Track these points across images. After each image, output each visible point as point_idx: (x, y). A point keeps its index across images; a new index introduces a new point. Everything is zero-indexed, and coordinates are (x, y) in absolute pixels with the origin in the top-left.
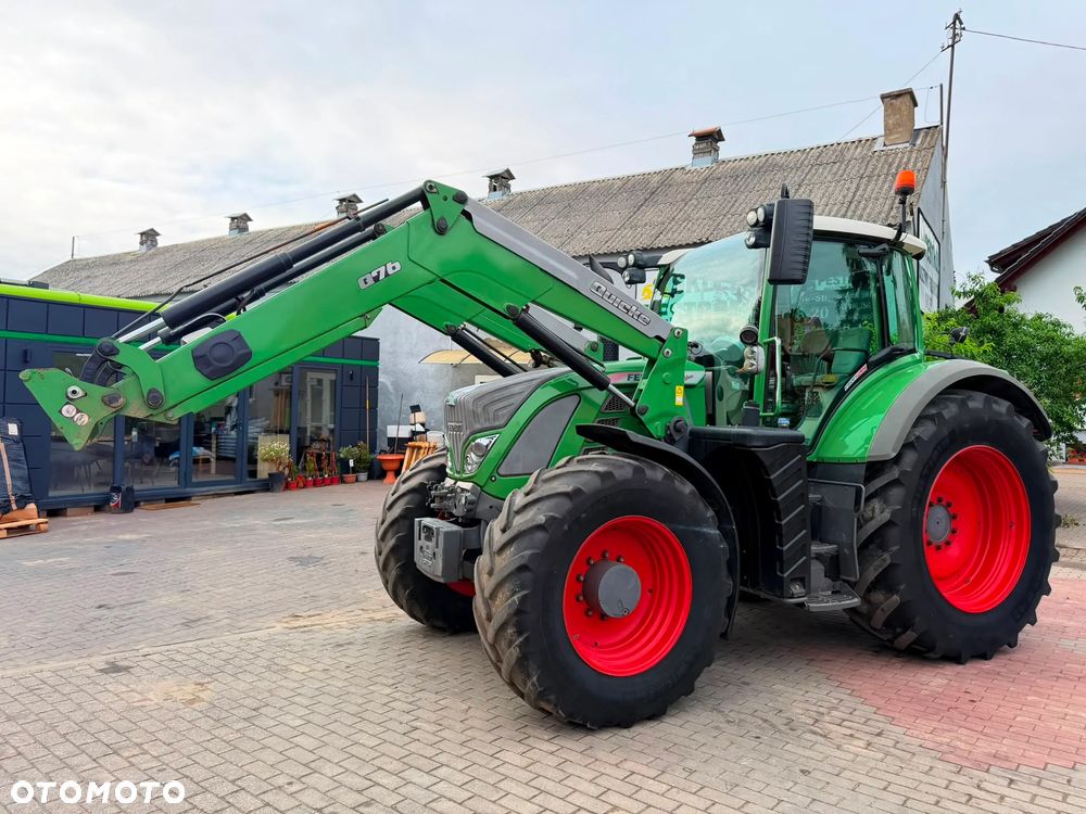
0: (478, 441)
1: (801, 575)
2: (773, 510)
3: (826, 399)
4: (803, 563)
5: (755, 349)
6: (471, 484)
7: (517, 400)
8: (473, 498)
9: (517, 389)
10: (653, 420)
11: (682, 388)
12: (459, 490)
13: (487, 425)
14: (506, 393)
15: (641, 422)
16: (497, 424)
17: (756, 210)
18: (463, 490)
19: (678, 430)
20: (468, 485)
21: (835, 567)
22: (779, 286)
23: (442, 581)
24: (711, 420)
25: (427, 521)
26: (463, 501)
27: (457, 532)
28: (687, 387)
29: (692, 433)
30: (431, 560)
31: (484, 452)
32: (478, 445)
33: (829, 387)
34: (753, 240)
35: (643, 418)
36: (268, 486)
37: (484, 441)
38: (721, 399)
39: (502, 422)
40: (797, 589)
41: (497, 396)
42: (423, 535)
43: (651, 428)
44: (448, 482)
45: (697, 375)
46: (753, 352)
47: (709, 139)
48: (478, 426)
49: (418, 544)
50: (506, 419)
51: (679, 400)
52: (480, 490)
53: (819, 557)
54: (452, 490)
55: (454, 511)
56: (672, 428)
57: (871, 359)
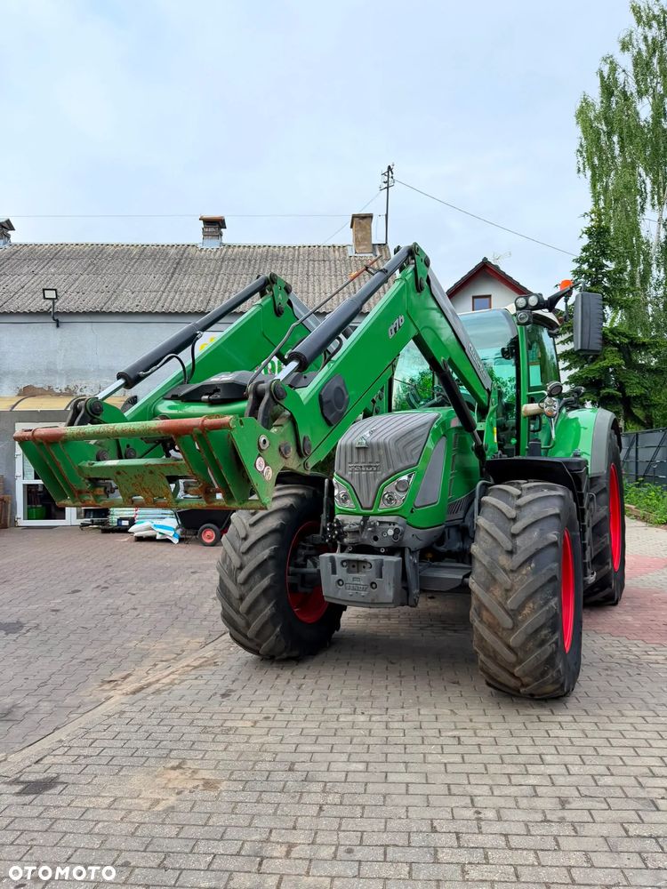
0: (402, 478)
6: (396, 517)
7: (421, 441)
9: (418, 432)
11: (496, 428)
13: (407, 464)
20: (390, 518)
31: (406, 487)
32: (403, 482)
37: (405, 478)
41: (409, 438)
42: (342, 567)
47: (216, 225)
48: (401, 466)
50: (418, 457)
52: (405, 521)
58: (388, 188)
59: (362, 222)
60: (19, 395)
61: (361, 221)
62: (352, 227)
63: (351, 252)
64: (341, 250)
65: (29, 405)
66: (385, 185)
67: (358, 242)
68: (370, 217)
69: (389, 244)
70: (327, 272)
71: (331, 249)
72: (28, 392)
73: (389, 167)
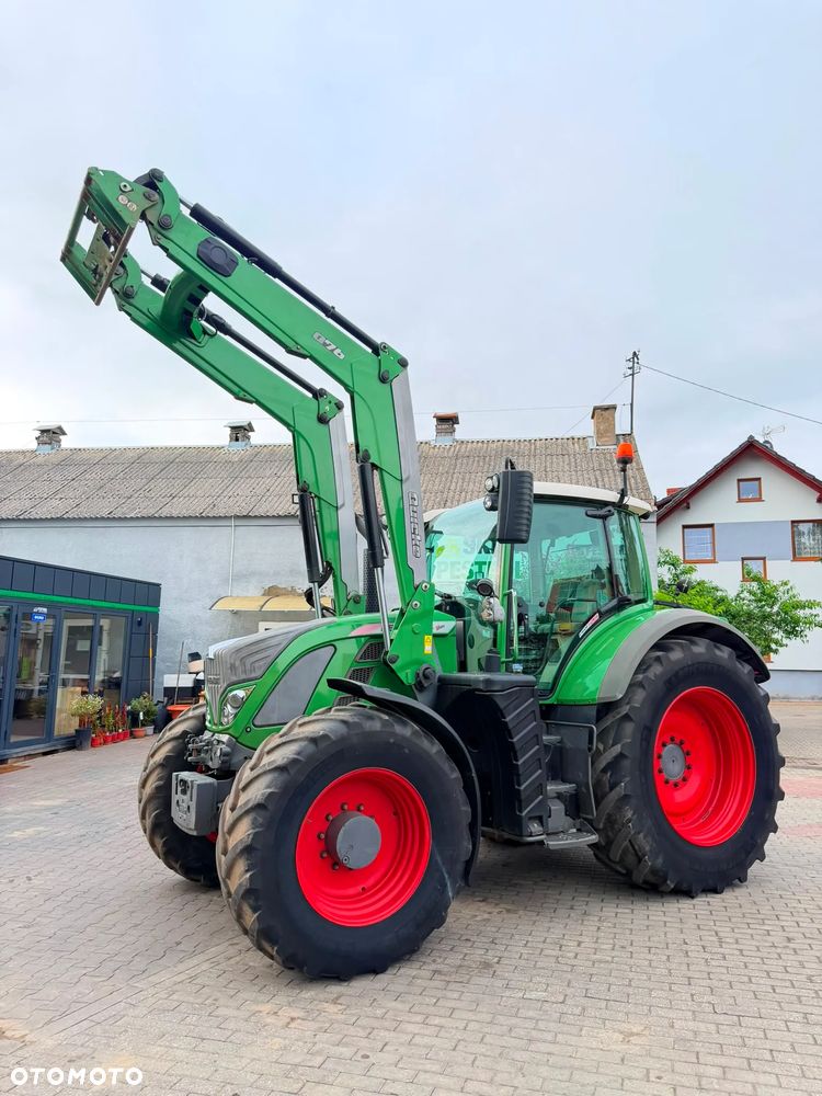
0: (234, 692)
1: (538, 814)
2: (510, 751)
3: (564, 645)
4: (540, 802)
5: (492, 600)
6: (228, 736)
7: (273, 652)
8: (228, 749)
9: (274, 642)
10: (403, 668)
11: (431, 637)
12: (215, 742)
13: (243, 677)
14: (263, 645)
15: (392, 671)
16: (253, 675)
17: (492, 478)
18: (219, 742)
19: (426, 677)
20: (225, 738)
21: (575, 806)
22: (516, 545)
23: (195, 833)
24: (463, 667)
25: (185, 775)
26: (218, 754)
27: (211, 784)
28: (435, 636)
29: (441, 680)
30: (185, 816)
31: (240, 704)
32: (235, 697)
33: (566, 634)
34: (489, 504)
35: (393, 666)
36: (73, 743)
37: (241, 693)
38: (472, 647)
39: (258, 673)
40: (535, 827)
41: (254, 648)
42: (179, 789)
43: (402, 676)
44: (207, 735)
45: (447, 625)
46: (490, 603)
47: (447, 422)
48: (234, 679)
49: (175, 798)
50: (263, 669)
51: (428, 648)
52: (236, 742)
53: (559, 796)
54: (209, 743)
55: (210, 764)
56: (421, 675)
57: (603, 610)
58: (633, 375)
59: (606, 413)
60: (264, 595)
61: (603, 412)
62: (593, 417)
63: (592, 444)
64: (581, 441)
65: (275, 605)
66: (630, 372)
67: (600, 435)
68: (614, 407)
69: (634, 434)
70: (567, 468)
71: (570, 442)
72: (272, 592)
73: (635, 353)
